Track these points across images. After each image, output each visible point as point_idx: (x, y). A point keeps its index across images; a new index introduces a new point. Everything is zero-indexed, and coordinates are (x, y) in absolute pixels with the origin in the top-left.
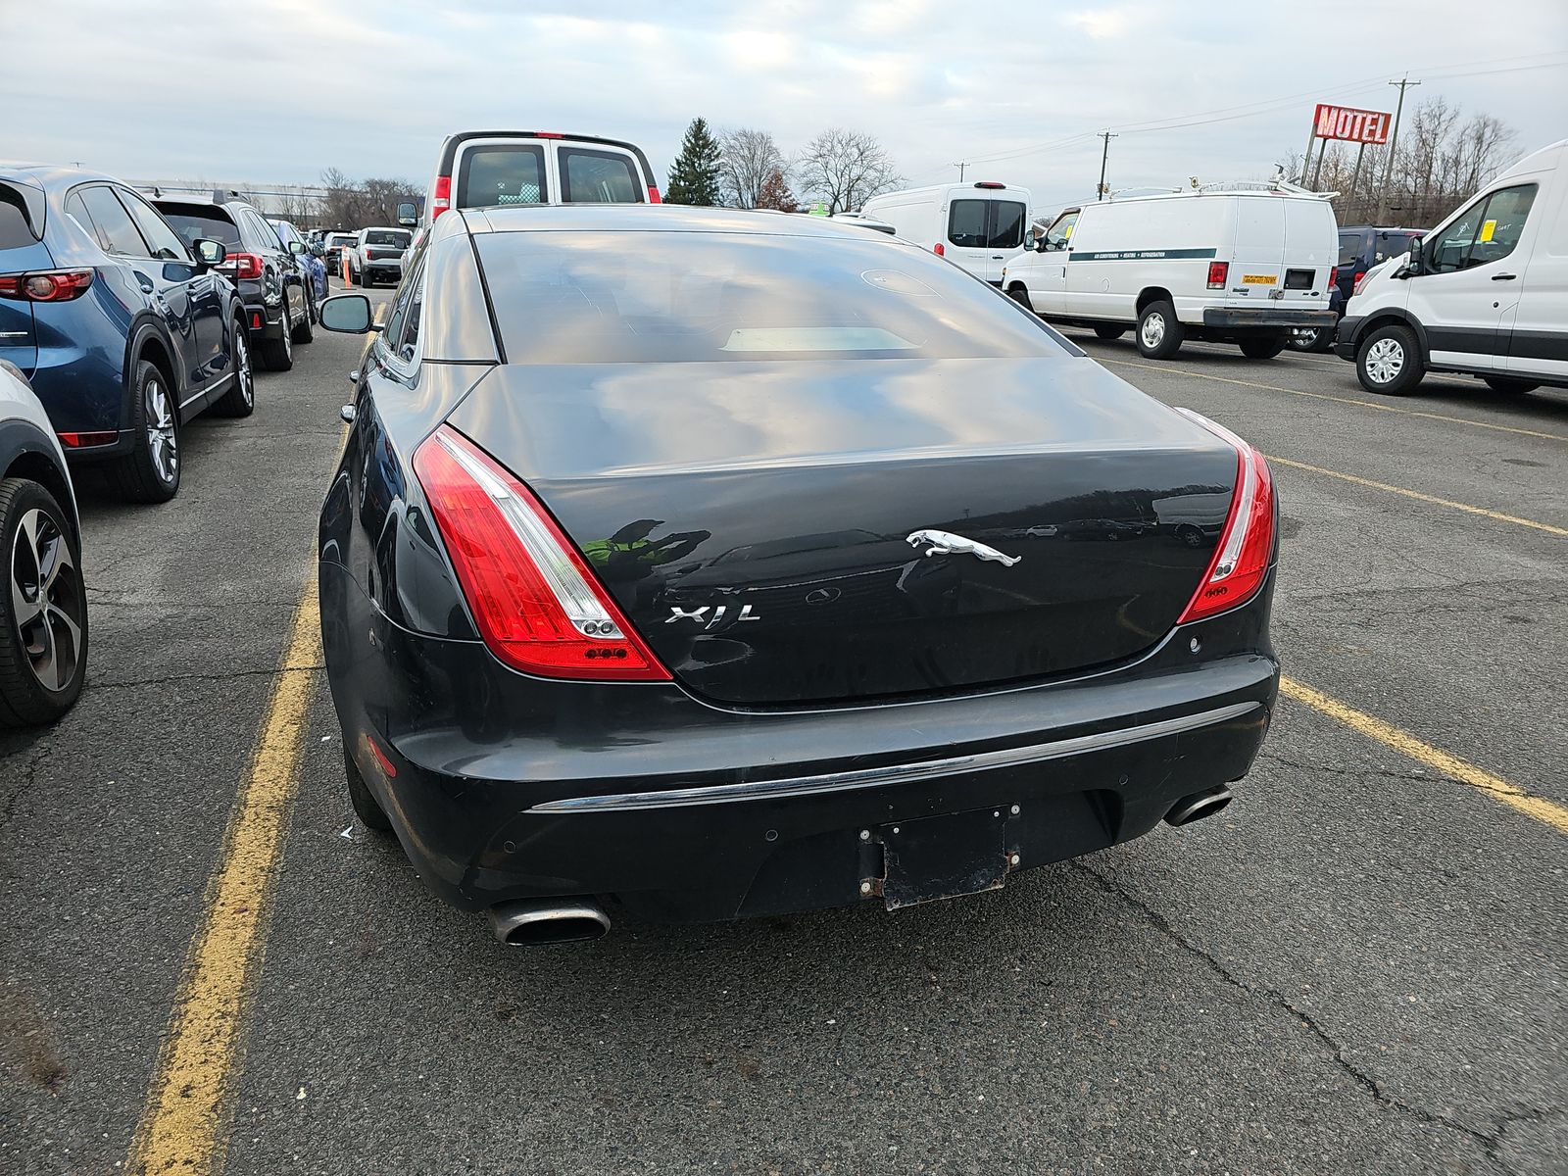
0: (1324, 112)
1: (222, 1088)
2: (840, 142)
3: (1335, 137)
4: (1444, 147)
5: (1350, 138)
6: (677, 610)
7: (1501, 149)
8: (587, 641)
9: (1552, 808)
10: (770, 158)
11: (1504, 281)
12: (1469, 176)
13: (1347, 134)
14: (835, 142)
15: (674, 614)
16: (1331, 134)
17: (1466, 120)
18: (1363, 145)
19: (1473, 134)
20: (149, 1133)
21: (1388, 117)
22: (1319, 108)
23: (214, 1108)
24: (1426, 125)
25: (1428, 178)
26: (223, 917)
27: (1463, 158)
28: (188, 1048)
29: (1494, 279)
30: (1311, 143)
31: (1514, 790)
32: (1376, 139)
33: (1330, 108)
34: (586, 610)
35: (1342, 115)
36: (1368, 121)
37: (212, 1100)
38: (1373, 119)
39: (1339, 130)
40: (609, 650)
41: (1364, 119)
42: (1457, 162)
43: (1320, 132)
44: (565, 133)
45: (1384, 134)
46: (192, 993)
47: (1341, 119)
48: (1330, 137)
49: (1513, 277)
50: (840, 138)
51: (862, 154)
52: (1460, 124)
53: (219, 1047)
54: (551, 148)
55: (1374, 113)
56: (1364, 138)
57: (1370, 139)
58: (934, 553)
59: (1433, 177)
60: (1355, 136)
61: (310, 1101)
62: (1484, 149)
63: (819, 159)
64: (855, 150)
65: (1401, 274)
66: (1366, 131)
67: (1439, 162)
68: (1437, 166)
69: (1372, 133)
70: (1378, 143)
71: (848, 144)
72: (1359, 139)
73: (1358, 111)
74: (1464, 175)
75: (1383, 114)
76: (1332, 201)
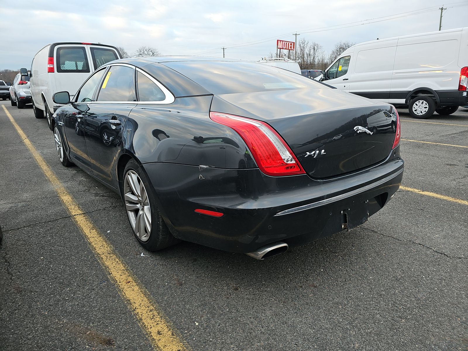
0: (279, 42)
1: (170, 329)
2: (146, 50)
3: (282, 48)
4: (306, 51)
5: (286, 49)
6: (308, 153)
7: (319, 51)
8: (287, 164)
9: (429, 193)
10: (124, 55)
11: (346, 80)
12: (313, 58)
13: (285, 48)
14: (144, 50)
15: (307, 154)
16: (281, 48)
17: (310, 44)
18: (289, 50)
19: (312, 47)
20: (158, 347)
21: (294, 43)
22: (278, 41)
23: (173, 335)
24: (302, 45)
25: (304, 59)
26: (123, 285)
27: (311, 54)
28: (147, 322)
29: (343, 80)
30: (277, 50)
31: (420, 191)
32: (292, 49)
33: (280, 41)
34: (286, 156)
35: (283, 42)
36: (290, 44)
37: (170, 333)
38: (291, 44)
39: (283, 46)
40: (291, 166)
41: (289, 44)
42: (310, 55)
43: (279, 47)
44: (92, 43)
45: (294, 48)
46: (134, 308)
47: (283, 44)
48: (281, 49)
49: (348, 79)
50: (146, 49)
51: (153, 54)
52: (309, 45)
53: (158, 319)
54: (88, 48)
55: (291, 42)
56: (289, 49)
57: (291, 49)
58: (359, 132)
59: (305, 59)
60: (287, 48)
61: (201, 324)
62: (316, 51)
63: (140, 55)
64: (151, 52)
65: (321, 80)
66: (289, 47)
67: (306, 55)
68: (305, 56)
69: (291, 47)
70: (293, 50)
71: (149, 51)
72: (288, 49)
73: (287, 42)
74: (312, 58)
75: (293, 42)
76: (298, 63)
